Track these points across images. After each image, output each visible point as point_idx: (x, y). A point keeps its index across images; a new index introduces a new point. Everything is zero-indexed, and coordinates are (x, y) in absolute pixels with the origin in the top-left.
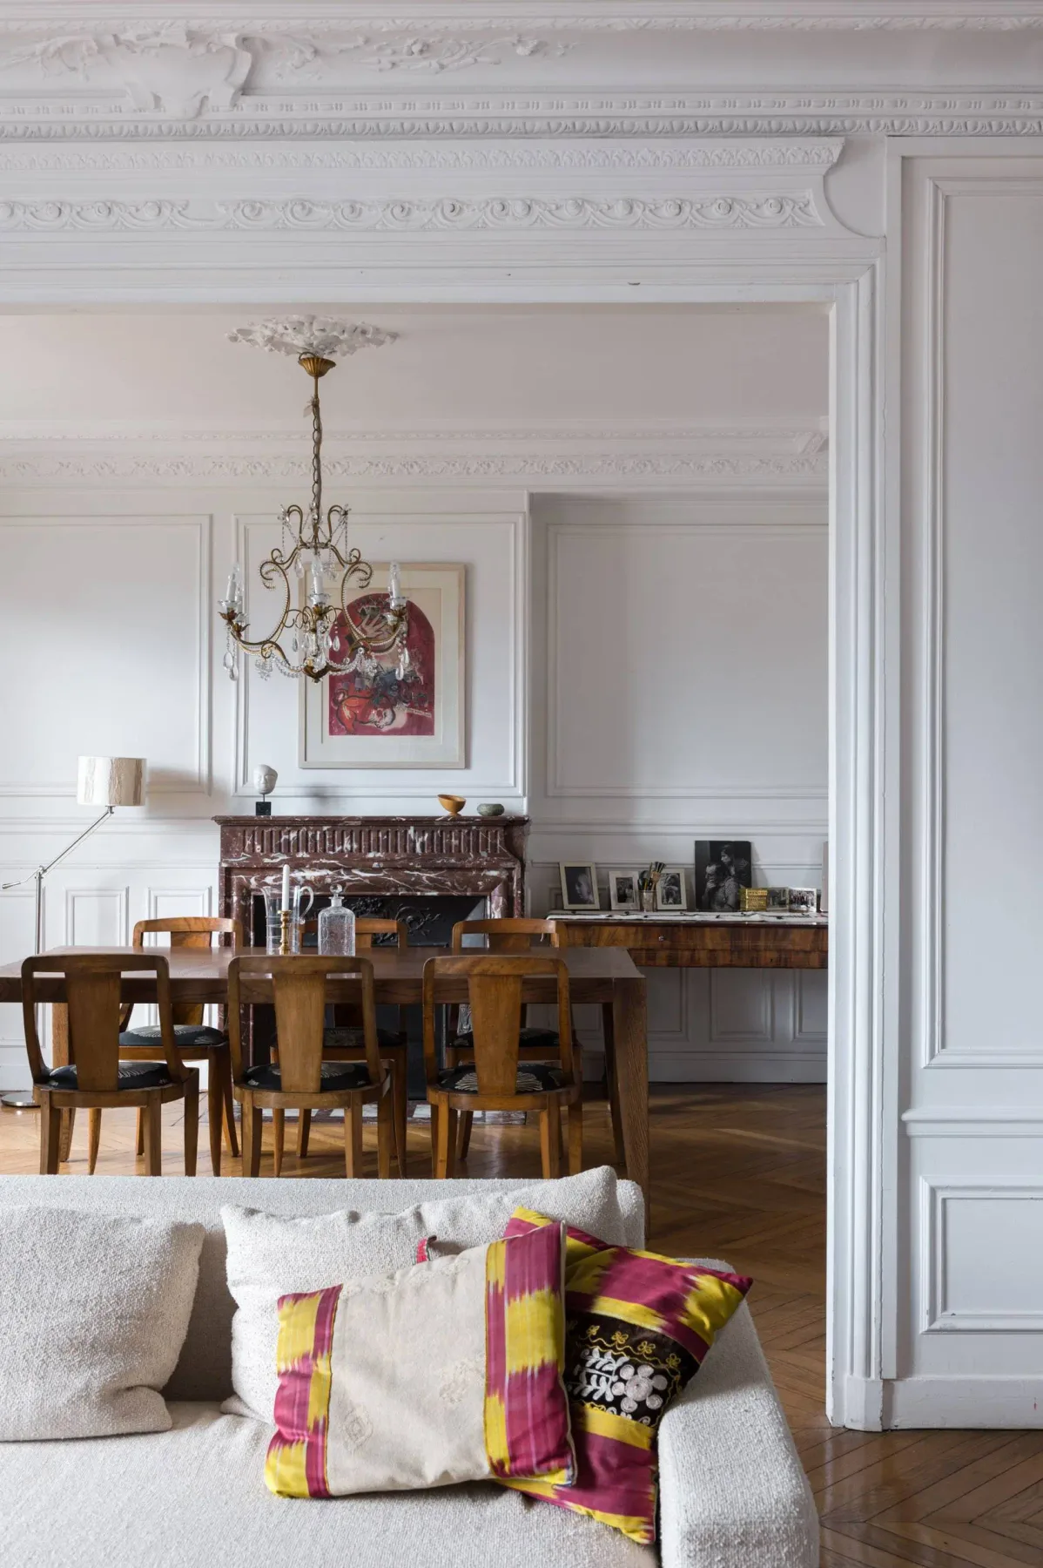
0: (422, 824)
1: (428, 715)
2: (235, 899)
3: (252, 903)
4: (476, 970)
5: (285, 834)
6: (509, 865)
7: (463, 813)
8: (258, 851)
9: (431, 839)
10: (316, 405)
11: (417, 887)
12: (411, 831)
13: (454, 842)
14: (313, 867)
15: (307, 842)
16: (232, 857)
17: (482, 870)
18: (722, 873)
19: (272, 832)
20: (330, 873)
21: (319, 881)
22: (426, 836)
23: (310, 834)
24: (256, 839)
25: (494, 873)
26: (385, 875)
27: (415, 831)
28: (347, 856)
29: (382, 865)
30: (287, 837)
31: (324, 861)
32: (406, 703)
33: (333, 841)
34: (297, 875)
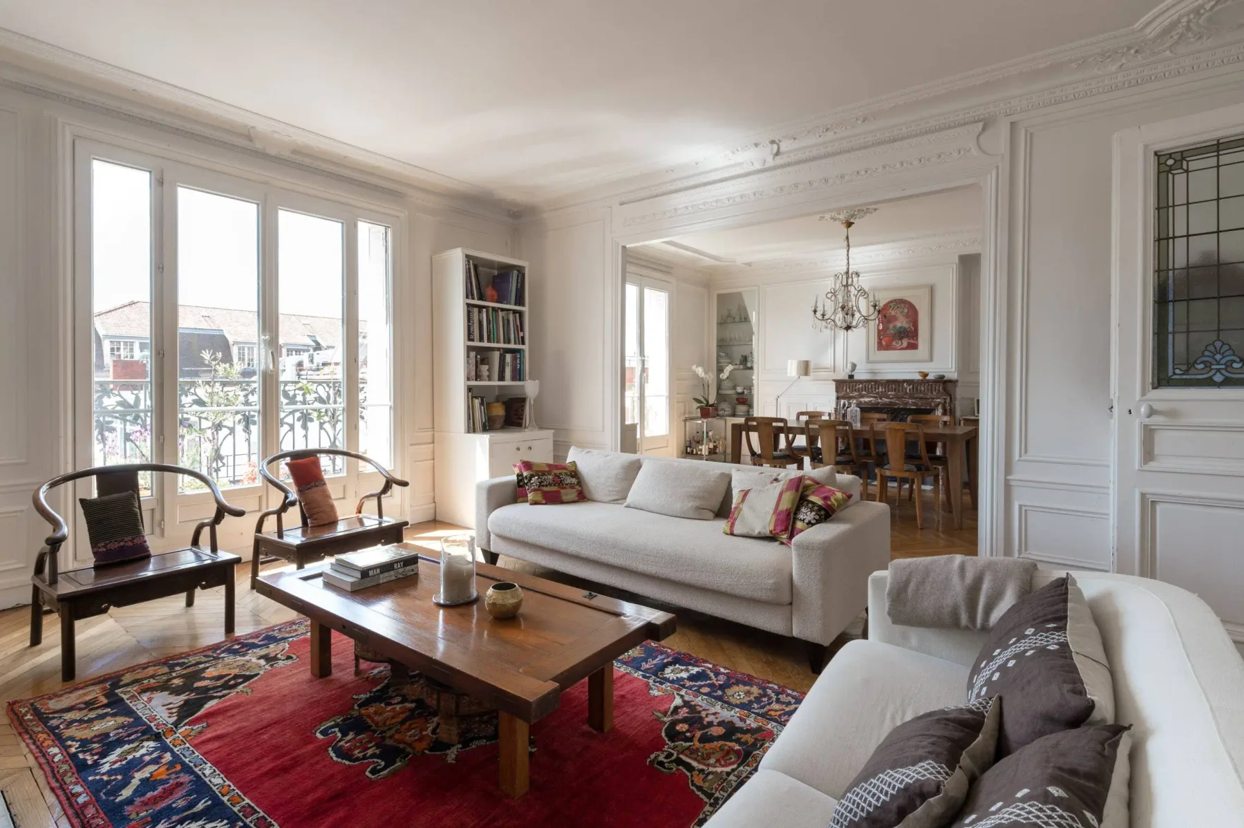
0: (909, 382)
1: (915, 342)
5: (858, 386)
6: (945, 397)
7: (928, 378)
8: (849, 392)
9: (913, 387)
10: (847, 238)
11: (908, 405)
12: (905, 384)
13: (922, 388)
14: (868, 397)
15: (866, 388)
16: (839, 394)
17: (934, 399)
19: (853, 385)
20: (874, 399)
21: (870, 402)
22: (911, 386)
23: (867, 386)
24: (847, 387)
25: (939, 400)
26: (895, 401)
27: (907, 385)
28: (880, 393)
29: (893, 397)
31: (872, 395)
32: (908, 338)
33: (875, 388)
34: (862, 400)
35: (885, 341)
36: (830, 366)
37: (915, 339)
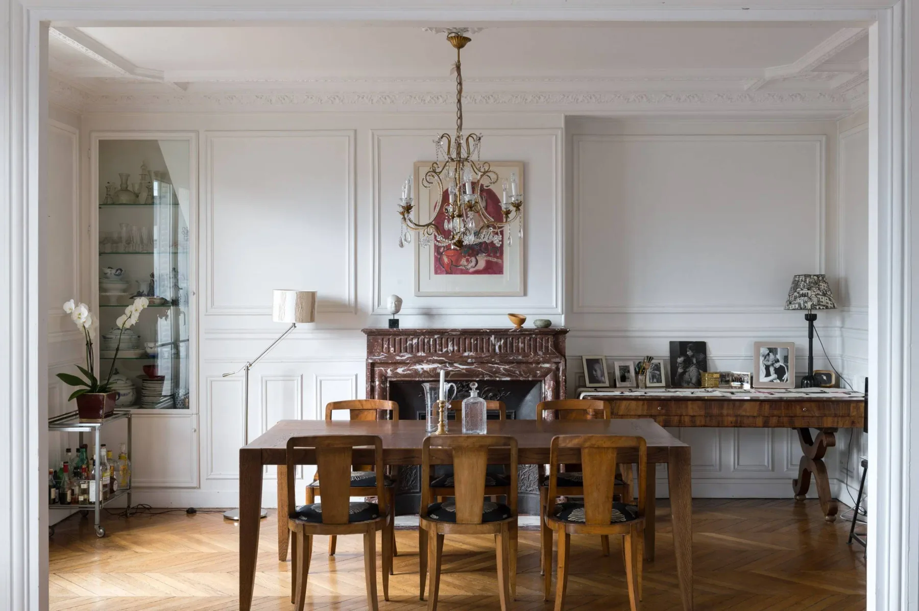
0: (500, 333)
2: (377, 383)
3: (388, 385)
4: (587, 444)
5: (410, 340)
6: (557, 360)
7: (525, 326)
8: (392, 352)
9: (505, 343)
10: (458, 68)
11: (497, 375)
12: (492, 338)
13: (521, 345)
14: (429, 362)
15: (424, 345)
16: (374, 356)
17: (539, 363)
18: (687, 363)
19: (401, 339)
20: (440, 366)
21: (433, 371)
22: (502, 342)
23: (426, 341)
24: (390, 344)
25: (547, 365)
26: (476, 367)
27: (495, 338)
28: (450, 355)
29: (474, 361)
30: (411, 342)
31: (436, 358)
32: (486, 253)
33: (441, 345)
34: (418, 367)
35: (448, 256)
36: (347, 302)
37: (498, 255)
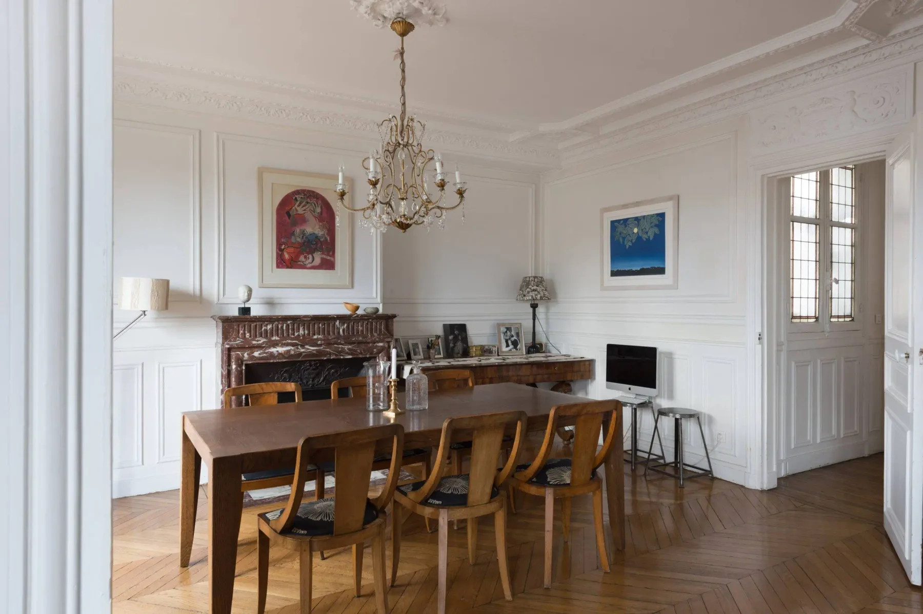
0: (342, 318)
2: (234, 367)
3: (244, 368)
5: (265, 326)
6: (389, 340)
7: (359, 312)
8: (247, 337)
9: (348, 327)
10: (402, 54)
11: (342, 354)
12: (337, 323)
13: (360, 328)
14: (283, 345)
15: (278, 330)
16: (230, 341)
17: (375, 343)
18: (456, 339)
19: (256, 325)
20: (292, 348)
21: (287, 353)
22: (346, 325)
23: (280, 327)
24: (246, 329)
25: (381, 344)
26: (323, 348)
27: (339, 323)
28: (301, 338)
29: (323, 342)
30: (266, 328)
31: (289, 341)
32: (321, 252)
33: (293, 329)
34: (273, 350)
35: (288, 253)
36: (192, 292)
37: (331, 253)
